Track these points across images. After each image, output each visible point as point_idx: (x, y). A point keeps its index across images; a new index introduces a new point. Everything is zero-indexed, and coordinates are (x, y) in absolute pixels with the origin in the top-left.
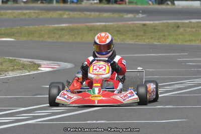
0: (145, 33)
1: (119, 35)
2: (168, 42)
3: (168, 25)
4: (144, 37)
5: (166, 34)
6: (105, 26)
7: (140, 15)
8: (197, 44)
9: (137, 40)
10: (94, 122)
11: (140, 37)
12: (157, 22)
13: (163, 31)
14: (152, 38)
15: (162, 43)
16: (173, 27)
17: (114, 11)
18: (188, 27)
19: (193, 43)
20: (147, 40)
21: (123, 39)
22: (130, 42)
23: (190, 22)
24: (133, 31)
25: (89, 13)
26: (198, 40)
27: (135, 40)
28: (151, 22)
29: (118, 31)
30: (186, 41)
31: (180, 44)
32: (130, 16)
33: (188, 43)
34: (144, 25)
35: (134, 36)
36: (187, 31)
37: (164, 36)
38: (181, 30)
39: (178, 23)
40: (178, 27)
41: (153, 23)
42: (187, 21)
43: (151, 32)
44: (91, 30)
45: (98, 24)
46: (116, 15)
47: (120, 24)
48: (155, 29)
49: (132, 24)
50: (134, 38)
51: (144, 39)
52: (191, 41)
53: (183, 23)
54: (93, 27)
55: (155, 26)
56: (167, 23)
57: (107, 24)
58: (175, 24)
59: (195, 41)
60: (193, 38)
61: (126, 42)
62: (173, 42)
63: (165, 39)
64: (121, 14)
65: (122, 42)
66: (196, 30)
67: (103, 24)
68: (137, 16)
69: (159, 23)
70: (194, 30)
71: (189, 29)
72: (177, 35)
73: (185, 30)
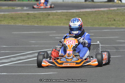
0: (28, 19)
1: (12, 20)
2: (43, 24)
3: (43, 14)
4: (28, 22)
5: (42, 19)
6: (4, 15)
7: (25, 8)
8: (62, 26)
9: (24, 23)
11: (25, 21)
12: (36, 12)
13: (40, 18)
14: (33, 22)
15: (39, 25)
16: (46, 15)
17: (9, 5)
18: (55, 15)
19: (59, 25)
20: (30, 24)
21: (15, 22)
22: (20, 24)
23: (57, 12)
24: (21, 17)
26: (62, 23)
27: (22, 23)
28: (32, 12)
29: (11, 18)
30: (55, 24)
31: (51, 25)
32: (19, 8)
33: (56, 25)
34: (28, 14)
35: (21, 21)
36: (55, 18)
37: (40, 20)
38: (51, 17)
39: (49, 13)
40: (49, 15)
41: (33, 13)
42: (55, 11)
43: (32, 18)
46: (10, 8)
47: (13, 13)
48: (35, 16)
49: (21, 13)
50: (22, 22)
51: (28, 23)
52: (58, 24)
53: (52, 13)
55: (35, 14)
56: (42, 13)
57: (5, 13)
58: (47, 13)
59: (60, 24)
60: (59, 22)
61: (17, 25)
62: (46, 25)
63: (41, 23)
64: (13, 7)
65: (15, 25)
66: (61, 17)
67: (2, 13)
69: (37, 13)
70: (59, 17)
71: (56, 17)
72: (48, 20)
73: (53, 17)
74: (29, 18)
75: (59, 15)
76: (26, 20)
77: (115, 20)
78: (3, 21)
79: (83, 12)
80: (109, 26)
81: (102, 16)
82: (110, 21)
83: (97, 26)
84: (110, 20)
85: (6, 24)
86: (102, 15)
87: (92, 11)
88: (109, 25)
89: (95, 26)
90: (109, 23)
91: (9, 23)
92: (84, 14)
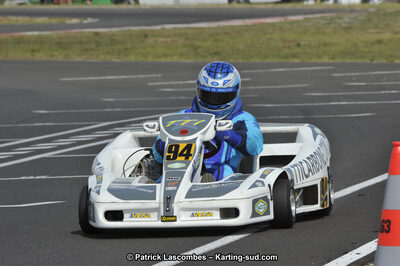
1: (60, 50)
2: (132, 58)
3: (130, 34)
4: (97, 52)
5: (129, 46)
6: (39, 37)
7: (90, 20)
8: (175, 61)
9: (88, 56)
10: (32, 177)
11: (91, 52)
12: (115, 30)
13: (124, 43)
14: (108, 53)
15: (123, 60)
16: (139, 37)
17: (51, 14)
18: (160, 36)
19: (169, 60)
21: (67, 55)
22: (77, 59)
23: (163, 29)
25: (14, 18)
26: (175, 54)
27: (84, 57)
28: (106, 30)
29: (58, 43)
30: (159, 57)
31: (150, 59)
32: (75, 21)
33: (163, 60)
34: (96, 34)
35: (82, 51)
36: (159, 42)
37: (126, 49)
38: (150, 41)
39: (144, 30)
40: (146, 36)
41: (109, 32)
42: (159, 27)
43: (107, 44)
44: (19, 43)
45: (29, 33)
46: (54, 21)
47: (62, 33)
48: (112, 40)
49: (80, 32)
50: (84, 52)
51: (97, 55)
52: (166, 55)
53: (153, 31)
54: (21, 38)
55: (113, 35)
56: (129, 30)
57: (42, 33)
58: (141, 31)
59: (172, 56)
60: (169, 52)
61: (71, 60)
62: (140, 59)
63: (127, 55)
64: (62, 20)
65: (66, 60)
66: (173, 40)
67: (36, 33)
68: (85, 22)
69: (118, 31)
70: (169, 40)
71: (162, 39)
72: (144, 48)
73: (155, 40)
74: (98, 44)
75: (168, 37)
76: (93, 50)
77: (299, 45)
78: (39, 51)
79: (224, 27)
80: (285, 60)
81: (268, 36)
82: (288, 47)
83: (257, 60)
84: (287, 44)
85: (45, 58)
86: (270, 33)
87: (246, 26)
88: (285, 57)
89: (252, 60)
90: (286, 51)
91: (52, 56)
92: (227, 33)
